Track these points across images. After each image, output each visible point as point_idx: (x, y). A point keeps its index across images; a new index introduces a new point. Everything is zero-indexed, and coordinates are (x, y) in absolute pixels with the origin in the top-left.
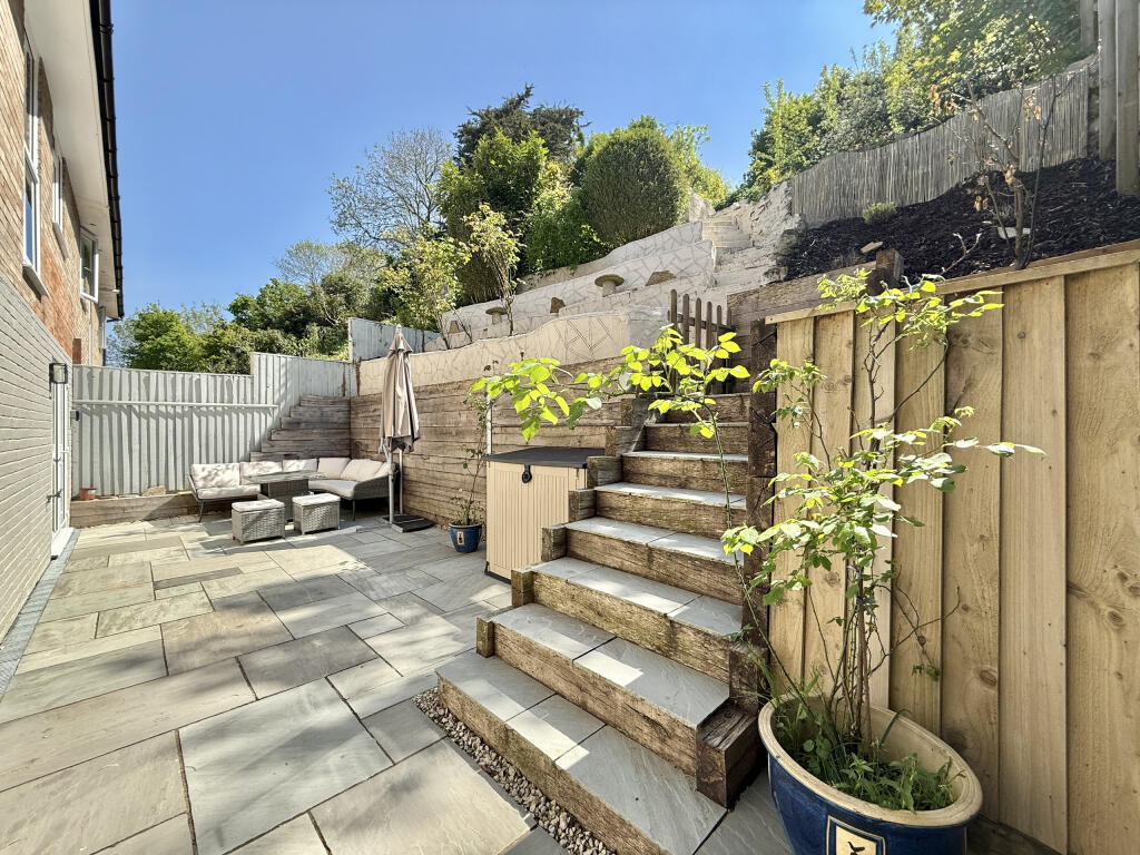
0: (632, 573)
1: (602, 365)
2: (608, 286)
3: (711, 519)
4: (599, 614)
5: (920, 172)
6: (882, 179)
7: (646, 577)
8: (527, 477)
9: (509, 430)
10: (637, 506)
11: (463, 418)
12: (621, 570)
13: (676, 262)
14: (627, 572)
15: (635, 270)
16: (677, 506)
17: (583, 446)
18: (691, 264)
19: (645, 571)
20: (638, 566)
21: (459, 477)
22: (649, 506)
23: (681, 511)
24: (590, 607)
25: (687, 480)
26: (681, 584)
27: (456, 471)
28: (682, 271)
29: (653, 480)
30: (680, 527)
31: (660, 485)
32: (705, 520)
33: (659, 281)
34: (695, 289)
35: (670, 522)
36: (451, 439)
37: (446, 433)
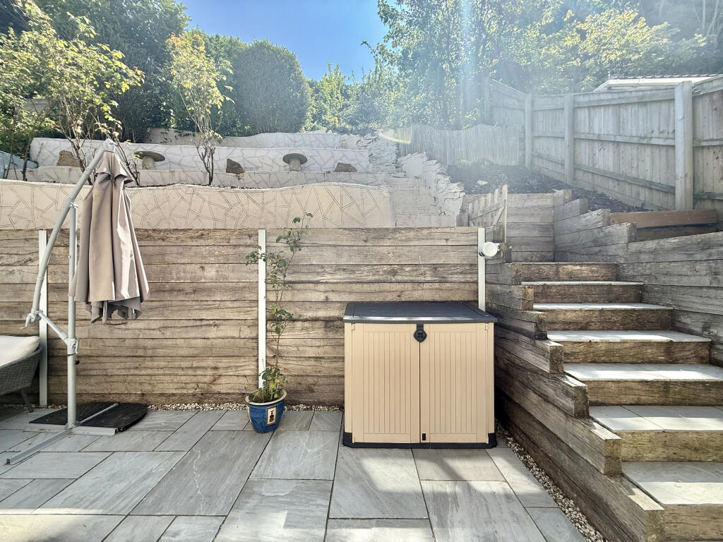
0: (650, 405)
2: (294, 163)
3: (655, 350)
4: (696, 450)
7: (663, 405)
8: (420, 336)
9: (299, 286)
12: (637, 404)
14: (644, 405)
19: (662, 400)
20: (657, 398)
22: (603, 348)
23: (631, 348)
27: (192, 335)
29: (557, 326)
30: (631, 360)
32: (649, 351)
33: (346, 171)
36: (181, 297)
37: (171, 290)
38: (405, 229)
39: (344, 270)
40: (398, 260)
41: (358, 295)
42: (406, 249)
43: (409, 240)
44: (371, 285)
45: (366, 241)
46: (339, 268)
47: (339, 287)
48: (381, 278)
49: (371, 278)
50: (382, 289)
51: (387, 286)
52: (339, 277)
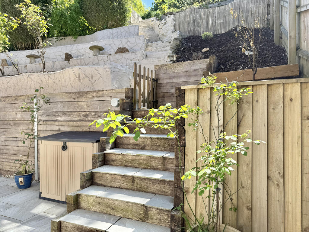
0: (125, 189)
1: (101, 93)
2: (96, 50)
3: (157, 162)
4: (113, 209)
5: (220, 21)
6: (208, 21)
7: (131, 190)
8: (64, 148)
9: (49, 123)
10: (125, 159)
11: (19, 116)
12: (119, 188)
13: (128, 43)
14: (122, 188)
15: (109, 45)
16: (142, 158)
17: (91, 131)
18: (135, 46)
19: (131, 187)
20: (128, 185)
21: (16, 148)
22: (130, 158)
23: (144, 160)
24: (108, 206)
25: (144, 146)
26: (147, 191)
27: (14, 145)
28: (131, 48)
29: (129, 146)
30: (143, 166)
31: (133, 149)
32: (154, 163)
33: (122, 52)
34: (138, 58)
35: (139, 164)
36: (10, 127)
37: (7, 124)
38: (91, 91)
39: (66, 114)
40: (88, 109)
41: (72, 128)
42: (92, 102)
43: (93, 97)
44: (77, 122)
45: (75, 99)
46: (64, 113)
47: (64, 123)
48: (81, 118)
49: (77, 119)
50: (82, 124)
51: (84, 123)
52: (64, 118)
